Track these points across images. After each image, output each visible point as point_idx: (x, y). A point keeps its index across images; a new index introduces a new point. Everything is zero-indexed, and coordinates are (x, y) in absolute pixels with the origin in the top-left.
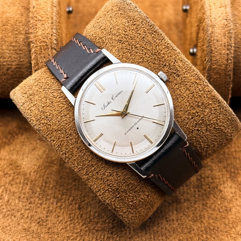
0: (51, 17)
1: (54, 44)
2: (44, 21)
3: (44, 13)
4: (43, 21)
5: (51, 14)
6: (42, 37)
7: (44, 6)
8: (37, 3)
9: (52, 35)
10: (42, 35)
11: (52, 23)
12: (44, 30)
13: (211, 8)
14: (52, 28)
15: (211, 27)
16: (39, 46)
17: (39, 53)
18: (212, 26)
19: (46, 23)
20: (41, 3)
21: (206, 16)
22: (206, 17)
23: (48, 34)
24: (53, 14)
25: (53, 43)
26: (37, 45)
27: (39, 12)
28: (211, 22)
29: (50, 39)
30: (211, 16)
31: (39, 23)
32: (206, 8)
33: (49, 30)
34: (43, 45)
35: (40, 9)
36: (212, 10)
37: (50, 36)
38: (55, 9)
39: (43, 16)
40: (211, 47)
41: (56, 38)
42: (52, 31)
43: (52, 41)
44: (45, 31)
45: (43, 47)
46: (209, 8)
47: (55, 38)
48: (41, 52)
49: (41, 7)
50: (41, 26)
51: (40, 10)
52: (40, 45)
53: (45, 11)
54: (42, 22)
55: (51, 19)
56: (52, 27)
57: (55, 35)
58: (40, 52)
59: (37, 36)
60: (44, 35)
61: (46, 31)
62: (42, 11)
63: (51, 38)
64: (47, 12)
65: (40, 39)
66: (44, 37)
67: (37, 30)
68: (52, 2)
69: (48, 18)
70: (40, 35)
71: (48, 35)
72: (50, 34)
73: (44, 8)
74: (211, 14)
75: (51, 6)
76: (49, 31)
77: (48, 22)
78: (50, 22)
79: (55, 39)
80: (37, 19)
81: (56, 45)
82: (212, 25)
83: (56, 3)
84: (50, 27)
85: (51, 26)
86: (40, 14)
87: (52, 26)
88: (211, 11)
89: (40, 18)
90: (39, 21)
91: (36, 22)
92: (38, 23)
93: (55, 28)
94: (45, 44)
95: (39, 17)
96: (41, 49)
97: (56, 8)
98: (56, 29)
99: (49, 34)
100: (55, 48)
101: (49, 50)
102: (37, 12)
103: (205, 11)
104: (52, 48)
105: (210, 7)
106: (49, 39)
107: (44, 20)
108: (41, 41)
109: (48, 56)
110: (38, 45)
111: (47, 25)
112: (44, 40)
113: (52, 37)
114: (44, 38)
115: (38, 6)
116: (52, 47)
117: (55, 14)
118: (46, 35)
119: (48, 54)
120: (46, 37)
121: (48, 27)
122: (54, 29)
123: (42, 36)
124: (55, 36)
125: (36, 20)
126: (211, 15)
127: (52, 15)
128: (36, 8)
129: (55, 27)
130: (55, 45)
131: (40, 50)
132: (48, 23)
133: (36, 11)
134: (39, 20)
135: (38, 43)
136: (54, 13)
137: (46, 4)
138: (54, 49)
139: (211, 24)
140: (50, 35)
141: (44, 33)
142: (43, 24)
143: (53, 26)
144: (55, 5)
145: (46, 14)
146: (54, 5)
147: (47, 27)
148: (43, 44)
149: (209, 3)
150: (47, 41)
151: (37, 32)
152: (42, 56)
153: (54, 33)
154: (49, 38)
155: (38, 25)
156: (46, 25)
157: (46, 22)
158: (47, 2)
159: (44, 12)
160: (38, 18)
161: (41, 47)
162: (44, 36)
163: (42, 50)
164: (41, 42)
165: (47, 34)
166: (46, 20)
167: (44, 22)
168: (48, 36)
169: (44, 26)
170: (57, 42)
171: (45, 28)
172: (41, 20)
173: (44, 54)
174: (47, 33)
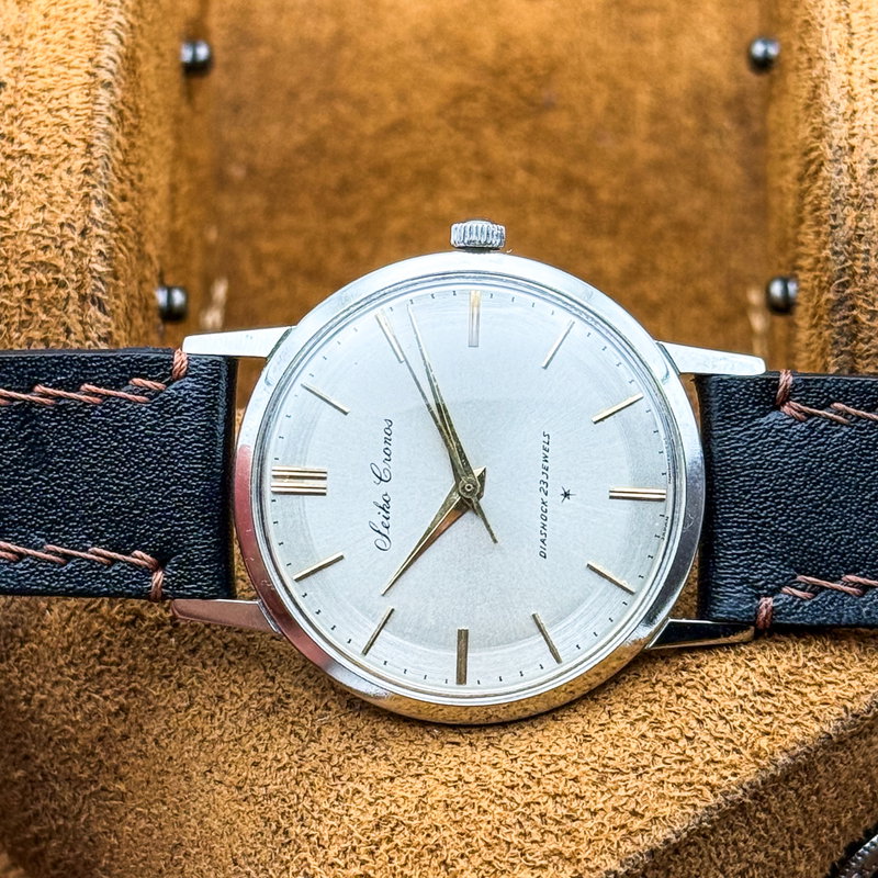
0: (84, 140)
1: (93, 277)
2: (49, 157)
3: (50, 120)
4: (43, 157)
5: (85, 125)
6: (34, 243)
7: (49, 80)
8: (17, 63)
9: (83, 233)
10: (37, 231)
11: (87, 172)
12: (44, 207)
13: (858, 105)
14: (87, 195)
15: (852, 205)
16: (19, 286)
17: (16, 319)
18: (856, 201)
19: (57, 171)
20: (38, 61)
21: (831, 146)
22: (829, 154)
23: (65, 228)
24: (94, 123)
25: (91, 272)
26: (7, 281)
27: (24, 109)
28: (854, 179)
29: (72, 249)
30: (852, 148)
31: (25, 171)
32: (828, 103)
33: (73, 204)
34: (39, 283)
35: (30, 95)
36: (857, 115)
37: (76, 236)
38: (104, 95)
39: (43, 131)
40: (853, 307)
41: (103, 248)
42: (88, 213)
43: (86, 261)
44: (53, 209)
45: (39, 291)
46: (844, 105)
47: (98, 245)
48: (28, 313)
49: (39, 84)
50: (30, 186)
51: (31, 100)
52: (25, 280)
53: (54, 105)
54: (35, 167)
55: (82, 145)
56: (85, 189)
57: (101, 232)
58: (24, 317)
59: (10, 237)
60: (46, 233)
61: (58, 211)
62: (38, 106)
63: (81, 246)
64: (64, 113)
65: (27, 253)
66: (44, 242)
67: (14, 205)
68: (91, 60)
69: (69, 145)
70: (27, 233)
71: (67, 231)
72: (78, 225)
73: (49, 90)
74: (854, 135)
75: (87, 79)
76: (73, 213)
77: (66, 165)
78: (77, 164)
79: (101, 253)
80: (16, 147)
81: (103, 283)
82: (856, 196)
83: (112, 66)
84: (74, 191)
85: (80, 188)
86: (28, 123)
87: (88, 185)
88: (857, 123)
89: (29, 147)
90: (25, 160)
91: (9, 161)
92: (18, 166)
93: (100, 197)
94: (50, 275)
95: (23, 137)
96: (29, 301)
97: (113, 93)
98: (109, 200)
99: (70, 226)
100: (100, 295)
101: (71, 308)
102: (16, 114)
103: (824, 124)
104: (83, 298)
105: (852, 98)
106: (71, 254)
107: (47, 152)
108: (28, 259)
109: (62, 339)
110: (15, 281)
111: (61, 179)
112: (43, 258)
113: (86, 242)
114: (46, 248)
115: (21, 76)
116: (83, 292)
117: (105, 124)
118: (57, 230)
119: (64, 324)
120: (54, 239)
121: (69, 193)
122: (99, 203)
123: (34, 235)
124: (97, 236)
125: (8, 151)
126: (854, 141)
127: (91, 128)
128: (10, 92)
129: (99, 192)
130: (100, 284)
131: (24, 305)
132: (69, 171)
133: (10, 106)
134: (23, 152)
135: (13, 269)
136: (98, 119)
137: (61, 69)
138: (93, 303)
139: (853, 192)
140: (78, 232)
141: (46, 223)
142: (40, 176)
143: (94, 187)
144: (108, 77)
145: (58, 121)
146: (104, 75)
147: (64, 193)
148: (40, 276)
149: (845, 78)
150: (61, 263)
151: (11, 215)
152: (30, 335)
153: (94, 221)
154: (70, 245)
155: (16, 182)
156: (55, 182)
157: (56, 167)
158: (68, 58)
159: (50, 111)
160: (21, 144)
161: (29, 292)
162: (44, 237)
163: (33, 304)
164: (31, 263)
165: (62, 225)
166: (59, 155)
167: (46, 162)
168: (62, 236)
169: (45, 184)
170: (110, 265)
171: (51, 196)
172: (31, 156)
173: (45, 326)
174: (62, 219)
